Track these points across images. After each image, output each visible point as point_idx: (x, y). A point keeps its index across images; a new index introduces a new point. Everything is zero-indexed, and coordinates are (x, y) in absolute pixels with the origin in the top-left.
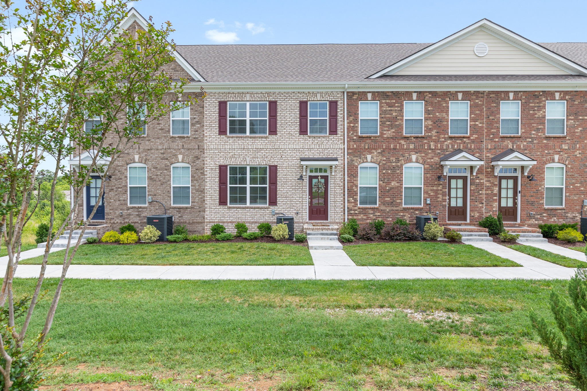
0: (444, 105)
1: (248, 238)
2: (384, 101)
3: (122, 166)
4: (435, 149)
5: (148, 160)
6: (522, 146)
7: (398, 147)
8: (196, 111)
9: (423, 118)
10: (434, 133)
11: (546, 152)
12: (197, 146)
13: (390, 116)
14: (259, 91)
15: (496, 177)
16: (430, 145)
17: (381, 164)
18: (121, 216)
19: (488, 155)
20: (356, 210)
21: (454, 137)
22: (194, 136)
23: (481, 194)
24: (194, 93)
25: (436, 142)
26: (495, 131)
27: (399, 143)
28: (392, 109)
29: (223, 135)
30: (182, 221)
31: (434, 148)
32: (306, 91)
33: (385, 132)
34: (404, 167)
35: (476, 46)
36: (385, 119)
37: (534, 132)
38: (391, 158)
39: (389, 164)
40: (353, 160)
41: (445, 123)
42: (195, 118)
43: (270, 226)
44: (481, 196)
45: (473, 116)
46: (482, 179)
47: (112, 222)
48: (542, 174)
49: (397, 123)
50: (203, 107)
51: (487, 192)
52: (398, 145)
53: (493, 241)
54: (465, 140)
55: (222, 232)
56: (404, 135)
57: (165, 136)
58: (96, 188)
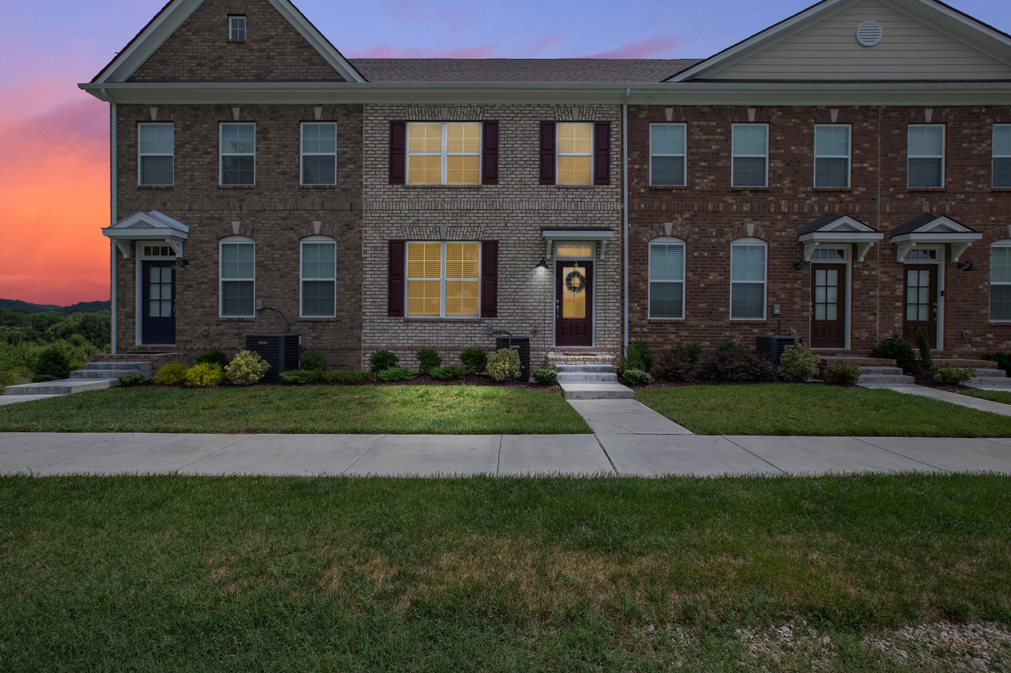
0: (805, 131)
1: (441, 376)
2: (695, 123)
3: (209, 242)
4: (788, 213)
5: (258, 231)
6: (947, 209)
7: (721, 209)
8: (348, 139)
9: (767, 156)
10: (786, 182)
11: (993, 218)
12: (348, 204)
13: (706, 150)
14: (466, 102)
15: (899, 264)
16: (780, 205)
17: (689, 240)
18: (206, 337)
19: (885, 224)
20: (644, 326)
21: (824, 191)
22: (344, 187)
23: (872, 297)
24: (344, 105)
25: (791, 199)
26: (898, 179)
27: (724, 202)
28: (710, 137)
29: (397, 183)
30: (319, 345)
31: (786, 210)
32: (553, 103)
33: (697, 181)
34: (731, 245)
35: (859, 28)
36: (697, 157)
37: (969, 183)
38: (709, 229)
39: (704, 240)
40: (640, 233)
41: (808, 165)
42: (345, 153)
43: (484, 355)
44: (872, 300)
45: (857, 152)
46: (873, 269)
47: (188, 347)
48: (984, 260)
49: (719, 164)
50: (361, 132)
51: (884, 293)
52: (721, 205)
53: (916, 383)
54: (843, 196)
55: (392, 365)
56: (732, 186)
57: (289, 187)
58: (161, 284)
